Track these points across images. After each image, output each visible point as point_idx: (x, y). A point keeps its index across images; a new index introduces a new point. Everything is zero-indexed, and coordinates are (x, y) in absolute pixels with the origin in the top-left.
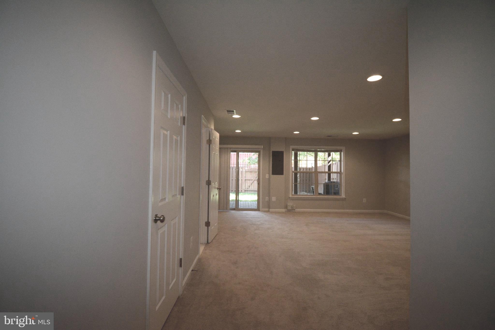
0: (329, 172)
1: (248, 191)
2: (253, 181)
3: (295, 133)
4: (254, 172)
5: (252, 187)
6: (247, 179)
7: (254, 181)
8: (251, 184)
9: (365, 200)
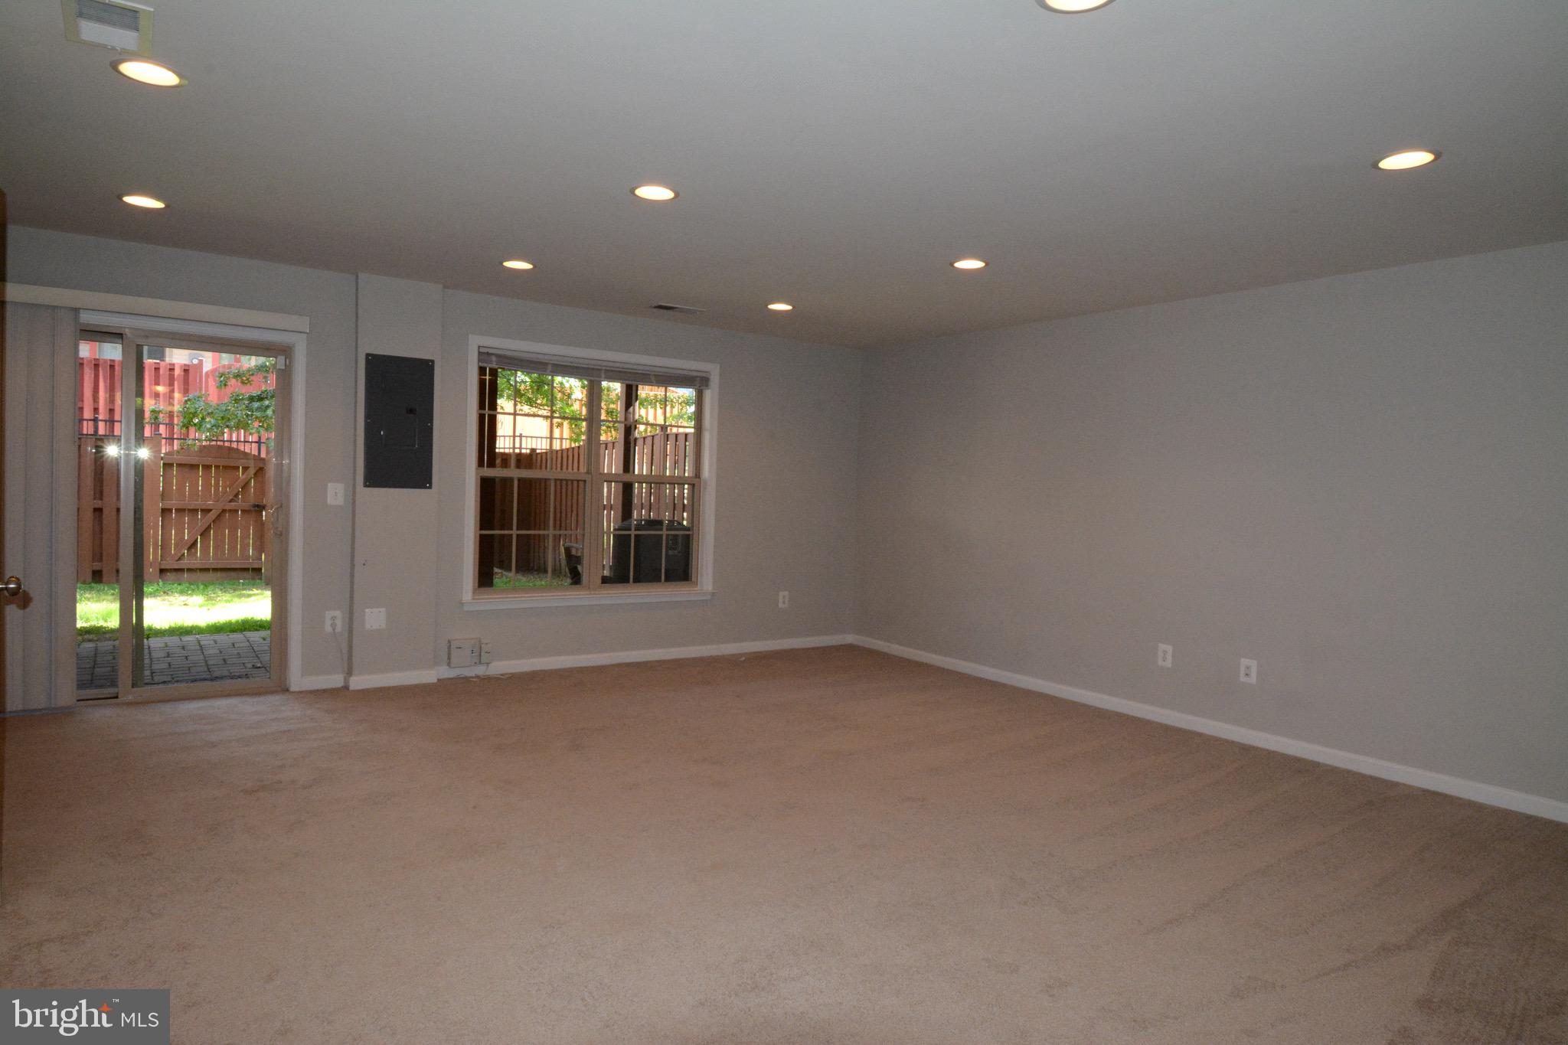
0: (627, 478)
1: (181, 570)
2: (212, 515)
3: (509, 264)
4: (217, 467)
5: (206, 548)
6: (173, 503)
7: (219, 515)
8: (205, 533)
9: (784, 597)
